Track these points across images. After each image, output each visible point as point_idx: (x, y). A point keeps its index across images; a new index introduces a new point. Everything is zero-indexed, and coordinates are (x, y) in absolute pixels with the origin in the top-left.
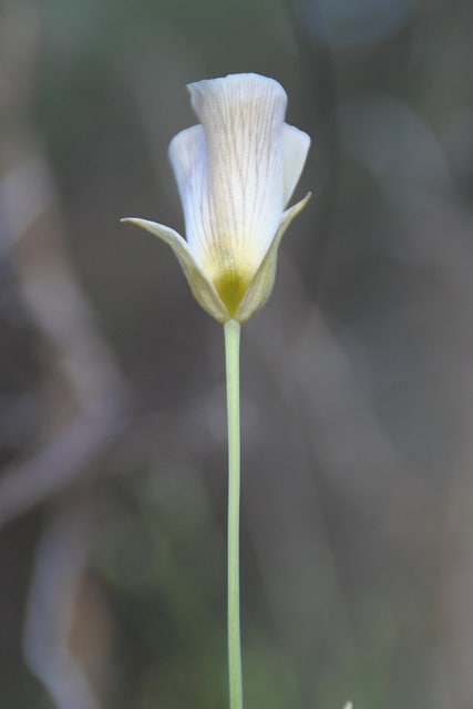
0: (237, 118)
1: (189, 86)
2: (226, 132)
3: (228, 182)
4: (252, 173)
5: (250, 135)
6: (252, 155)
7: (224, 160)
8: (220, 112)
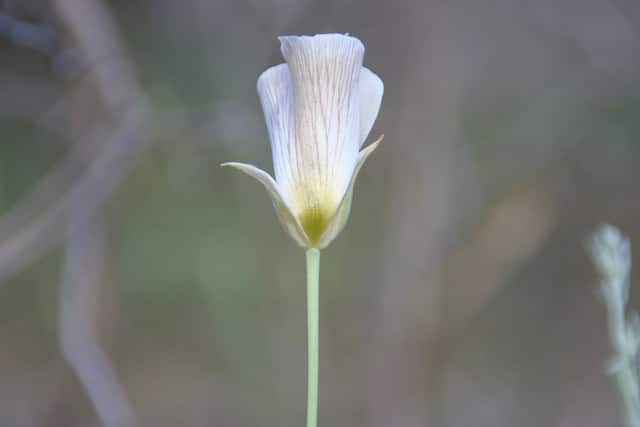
0: (323, 72)
1: (279, 38)
2: (313, 83)
3: (314, 129)
4: (335, 121)
5: (334, 87)
6: (335, 105)
7: (310, 108)
8: (307, 65)
